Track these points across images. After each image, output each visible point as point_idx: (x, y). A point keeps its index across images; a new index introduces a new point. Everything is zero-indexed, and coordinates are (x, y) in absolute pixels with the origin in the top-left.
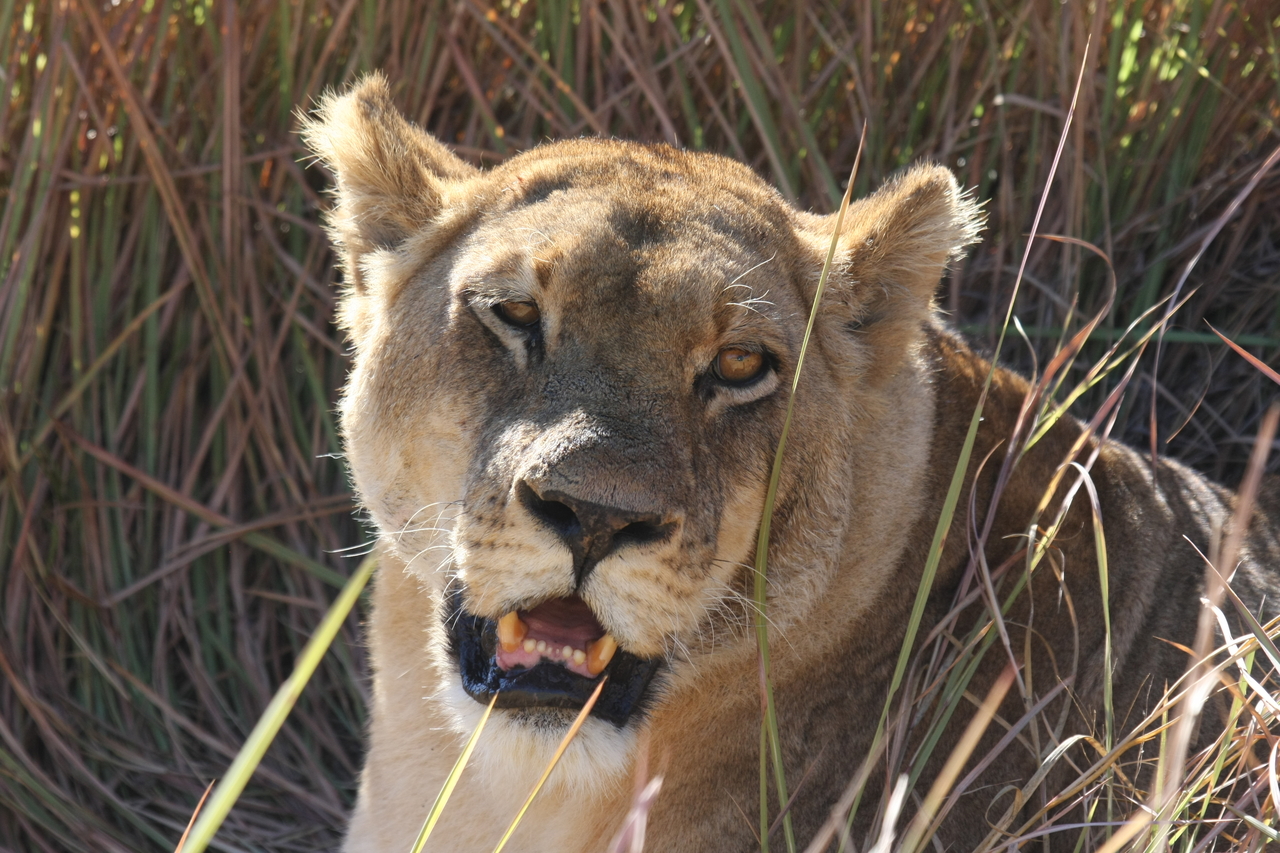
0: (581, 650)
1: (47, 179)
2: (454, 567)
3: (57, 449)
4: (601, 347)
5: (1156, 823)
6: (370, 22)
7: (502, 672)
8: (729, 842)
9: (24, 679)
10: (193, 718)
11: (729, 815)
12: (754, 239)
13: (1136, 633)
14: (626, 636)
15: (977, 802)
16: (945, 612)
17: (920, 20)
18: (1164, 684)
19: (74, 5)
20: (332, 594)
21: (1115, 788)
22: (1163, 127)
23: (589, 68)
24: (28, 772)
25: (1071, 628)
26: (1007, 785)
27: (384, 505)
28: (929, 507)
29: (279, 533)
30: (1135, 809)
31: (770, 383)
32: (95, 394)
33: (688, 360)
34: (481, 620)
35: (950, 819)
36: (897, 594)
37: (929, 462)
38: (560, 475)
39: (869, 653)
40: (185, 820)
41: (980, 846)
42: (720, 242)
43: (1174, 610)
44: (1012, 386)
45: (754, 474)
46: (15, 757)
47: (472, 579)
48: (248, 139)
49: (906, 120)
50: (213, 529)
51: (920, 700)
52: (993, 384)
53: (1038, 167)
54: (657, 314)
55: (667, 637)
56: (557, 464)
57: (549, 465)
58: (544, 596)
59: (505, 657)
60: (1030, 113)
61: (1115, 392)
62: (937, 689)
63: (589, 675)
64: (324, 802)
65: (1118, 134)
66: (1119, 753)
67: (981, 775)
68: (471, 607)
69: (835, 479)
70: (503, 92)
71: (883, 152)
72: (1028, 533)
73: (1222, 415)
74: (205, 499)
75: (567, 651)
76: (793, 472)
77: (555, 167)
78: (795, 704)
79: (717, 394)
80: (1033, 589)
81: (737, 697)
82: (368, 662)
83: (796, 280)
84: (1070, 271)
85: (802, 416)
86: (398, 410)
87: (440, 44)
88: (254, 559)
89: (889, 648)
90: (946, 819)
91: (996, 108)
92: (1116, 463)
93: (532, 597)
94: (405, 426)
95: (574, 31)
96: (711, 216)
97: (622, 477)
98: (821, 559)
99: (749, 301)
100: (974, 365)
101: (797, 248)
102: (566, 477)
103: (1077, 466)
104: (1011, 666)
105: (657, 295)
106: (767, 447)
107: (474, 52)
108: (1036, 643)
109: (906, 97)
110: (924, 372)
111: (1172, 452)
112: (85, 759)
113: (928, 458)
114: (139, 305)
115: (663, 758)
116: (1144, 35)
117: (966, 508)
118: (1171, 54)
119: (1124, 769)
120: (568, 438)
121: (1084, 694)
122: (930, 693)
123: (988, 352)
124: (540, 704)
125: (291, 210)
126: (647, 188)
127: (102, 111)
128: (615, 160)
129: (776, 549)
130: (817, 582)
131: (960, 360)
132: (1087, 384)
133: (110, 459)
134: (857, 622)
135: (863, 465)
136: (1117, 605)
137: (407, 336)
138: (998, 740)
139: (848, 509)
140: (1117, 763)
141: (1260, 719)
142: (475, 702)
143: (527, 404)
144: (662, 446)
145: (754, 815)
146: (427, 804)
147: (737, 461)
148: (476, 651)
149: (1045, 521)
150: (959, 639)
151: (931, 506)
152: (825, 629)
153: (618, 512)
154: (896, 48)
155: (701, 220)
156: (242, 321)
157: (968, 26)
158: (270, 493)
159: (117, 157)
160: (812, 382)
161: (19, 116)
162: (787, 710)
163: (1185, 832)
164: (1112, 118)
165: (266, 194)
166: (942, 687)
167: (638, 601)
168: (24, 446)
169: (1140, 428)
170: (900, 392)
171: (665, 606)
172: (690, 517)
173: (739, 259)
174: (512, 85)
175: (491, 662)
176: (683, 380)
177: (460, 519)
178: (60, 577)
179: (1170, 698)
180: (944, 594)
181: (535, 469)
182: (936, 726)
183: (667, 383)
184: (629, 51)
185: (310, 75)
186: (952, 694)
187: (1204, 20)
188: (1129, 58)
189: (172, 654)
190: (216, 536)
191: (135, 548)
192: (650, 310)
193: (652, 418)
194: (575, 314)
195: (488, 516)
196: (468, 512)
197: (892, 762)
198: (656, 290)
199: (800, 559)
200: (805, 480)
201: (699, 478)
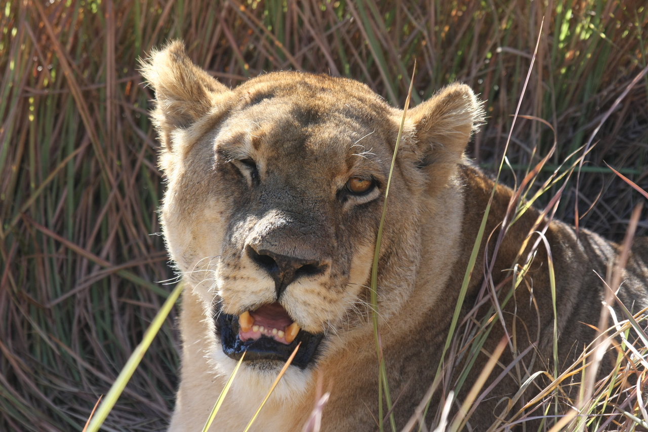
0: (282, 330)
1: (17, 91)
2: (217, 290)
3: (23, 228)
4: (288, 177)
5: (580, 416)
6: (181, 11)
7: (242, 342)
8: (363, 427)
9: (6, 345)
10: (92, 364)
11: (363, 412)
12: (367, 121)
13: (568, 317)
14: (304, 322)
15: (489, 405)
16: (471, 308)
17: (459, 10)
18: (583, 345)
19: (31, 3)
20: (162, 301)
21: (559, 398)
22: (582, 63)
23: (292, 34)
24: (9, 392)
25: (535, 315)
26: (503, 397)
27: (183, 259)
28: (462, 255)
29: (135, 270)
30: (569, 409)
31: (376, 193)
32: (42, 200)
33: (333, 183)
34: (230, 317)
36: (446, 299)
37: (462, 232)
38: (267, 242)
39: (433, 329)
40: (88, 415)
41: (491, 428)
42: (349, 123)
43: (588, 305)
44: (504, 193)
45: (368, 239)
47: (225, 295)
48: (119, 71)
49: (452, 60)
50: (102, 268)
53: (519, 83)
54: (316, 160)
55: (325, 322)
56: (266, 237)
57: (262, 237)
58: (261, 303)
59: (243, 335)
60: (514, 57)
61: (558, 193)
62: (468, 348)
63: (286, 343)
64: (159, 406)
65: (560, 67)
66: (561, 381)
67: (491, 392)
68: (225, 310)
69: (411, 241)
70: (248, 47)
71: (440, 76)
72: (513, 268)
73: (613, 209)
74: (98, 253)
75: (274, 331)
76: (389, 238)
77: (266, 87)
78: (396, 356)
79: (349, 199)
81: (366, 353)
83: (389, 141)
84: (536, 136)
85: (392, 209)
86: (189, 211)
87: (216, 22)
88: (123, 284)
89: (443, 326)
90: (473, 414)
91: (498, 54)
93: (255, 304)
94: (193, 218)
95: (284, 16)
96: (344, 109)
97: (299, 242)
98: (405, 282)
99: (363, 153)
101: (389, 125)
102: (270, 243)
103: (538, 232)
105: (316, 150)
106: (375, 226)
107: (233, 26)
108: (518, 322)
109: (452, 48)
110: (458, 186)
111: (587, 226)
112: (38, 385)
113: (461, 230)
114: (64, 155)
115: (329, 385)
116: (572, 17)
118: (586, 27)
119: (563, 388)
120: (271, 223)
123: (493, 176)
124: (261, 358)
125: (141, 106)
126: (312, 96)
127: (45, 56)
128: (297, 82)
129: (382, 277)
130: (404, 294)
131: (478, 179)
132: (543, 190)
133: (50, 233)
134: (426, 314)
135: (427, 235)
136: (559, 304)
137: (193, 173)
138: (500, 374)
139: (419, 257)
140: (560, 385)
141: (632, 363)
142: (229, 358)
143: (251, 206)
144: (319, 226)
145: (376, 412)
146: (210, 409)
147: (359, 233)
148: (230, 333)
150: (478, 320)
151: (463, 254)
152: (410, 317)
153: (296, 261)
154: (447, 23)
155: (339, 112)
156: (116, 163)
157: (484, 12)
158: (130, 250)
159: (53, 80)
160: (398, 193)
161: (3, 59)
162: (392, 359)
163: (594, 420)
164: (556, 59)
165: (128, 99)
166: (471, 346)
167: (309, 305)
168: (6, 227)
169: (570, 216)
170: (445, 197)
171: (323, 307)
172: (335, 262)
173: (358, 131)
174: (253, 43)
175: (237, 337)
176: (331, 192)
177: (219, 265)
178: (25, 293)
179: (587, 352)
180: (471, 298)
181: (255, 239)
182: (468, 365)
183: (322, 194)
184: (312, 25)
185: (150, 38)
186: (475, 350)
187: (603, 9)
188: (565, 28)
189: (81, 332)
190: (103, 271)
191: (62, 278)
192: (313, 158)
193: (314, 212)
194: (274, 161)
195: (233, 263)
196: (223, 261)
197: (446, 385)
198: (316, 148)
199: (394, 282)
200: (395, 242)
201: (339, 242)
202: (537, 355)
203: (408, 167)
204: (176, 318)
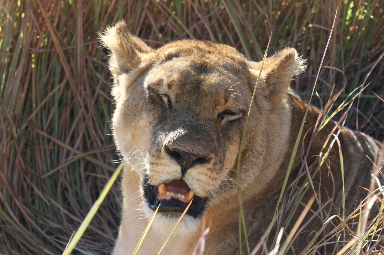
0: (184, 195)
1: (25, 50)
2: (145, 170)
3: (28, 131)
4: (189, 105)
5: (358, 241)
6: (122, 3)
7: (160, 201)
8: (230, 248)
9: (19, 200)
10: (69, 211)
11: (230, 240)
12: (236, 72)
14: (197, 191)
15: (304, 236)
16: (294, 179)
17: (287, 2)
18: (360, 200)
20: (111, 174)
21: (346, 231)
22: (360, 33)
23: (187, 16)
24: (20, 227)
25: (332, 184)
26: (313, 230)
27: (125, 149)
29: (95, 156)
30: (352, 238)
32: (39, 114)
33: (216, 109)
34: (154, 186)
35: (296, 241)
36: (280, 174)
37: (290, 135)
39: (272, 192)
40: (67, 242)
42: (226, 74)
43: (364, 178)
44: (315, 112)
45: (236, 141)
46: (16, 223)
47: (151, 174)
48: (85, 38)
49: (282, 31)
50: (75, 155)
51: (287, 205)
52: (309, 111)
53: (322, 45)
54: (206, 95)
55: (209, 191)
56: (176, 140)
57: (174, 141)
58: (173, 179)
59: (161, 197)
60: (319, 30)
61: (345, 113)
62: (292, 202)
63: (186, 202)
64: (108, 236)
65: (346, 36)
66: (347, 221)
67: (306, 228)
68: (151, 182)
69: (260, 142)
70: (161, 24)
71: (276, 41)
72: (319, 155)
73: (378, 119)
74: (73, 146)
75: (179, 195)
76: (247, 141)
77: (175, 50)
78: (250, 207)
79: (225, 117)
80: (321, 172)
81: (232, 206)
82: (121, 194)
84: (332, 76)
85: (250, 125)
86: (130, 121)
87: (142, 9)
88: (87, 164)
89: (278, 190)
90: (295, 241)
91: (310, 28)
92: (346, 134)
93: (169, 180)
94: (132, 126)
95: (183, 6)
96: (223, 65)
97: (195, 144)
98: (256, 166)
99: (234, 94)
100: (303, 105)
102: (178, 144)
103: (334, 135)
104: (315, 195)
105: (206, 90)
106: (240, 133)
107: (153, 12)
108: (322, 188)
109: (282, 25)
110: (288, 108)
111: (363, 131)
112: (37, 223)
114: (52, 88)
116: (354, 6)
117: (301, 149)
118: (362, 12)
119: (349, 226)
120: (179, 133)
121: (337, 203)
122: (290, 203)
123: (307, 101)
124: (171, 211)
125: (98, 59)
126: (203, 56)
127: (41, 30)
128: (193, 47)
129: (242, 164)
130: (255, 172)
131: (299, 104)
132: (337, 111)
133: (44, 134)
134: (269, 183)
135: (270, 137)
136: (346, 177)
137: (133, 99)
138: (311, 217)
139: (265, 151)
140: (346, 223)
142: (152, 210)
143: (167, 121)
144: (208, 135)
145: (238, 240)
146: (139, 237)
147: (230, 138)
148: (152, 195)
149: (324, 152)
150: (299, 187)
151: (291, 148)
152: (259, 185)
153: (194, 155)
154: (280, 10)
155: (220, 67)
156: (83, 92)
157: (301, 3)
158: (92, 144)
159: (46, 44)
161: (16, 32)
162: (247, 209)
163: (367, 244)
164: (344, 31)
165: (90, 54)
166: (294, 202)
167: (200, 181)
168: (18, 130)
169: (353, 123)
170: (281, 114)
171: (208, 182)
172: (216, 156)
174: (164, 22)
175: (157, 198)
176: (214, 114)
177: (148, 156)
178: (29, 169)
179: (362, 204)
181: (169, 142)
182: (292, 213)
184: (199, 11)
185: (103, 19)
186: (297, 203)
187: (372, 1)
188: (350, 12)
189: (63, 192)
190: (76, 157)
191: (52, 160)
192: (204, 94)
193: (205, 126)
194: (180, 96)
195: (156, 155)
196: (150, 154)
197: (279, 224)
198: (206, 88)
199: (249, 166)
200: (251, 143)
201: (219, 144)
202: (333, 206)
203: (260, 99)
204: (119, 183)
